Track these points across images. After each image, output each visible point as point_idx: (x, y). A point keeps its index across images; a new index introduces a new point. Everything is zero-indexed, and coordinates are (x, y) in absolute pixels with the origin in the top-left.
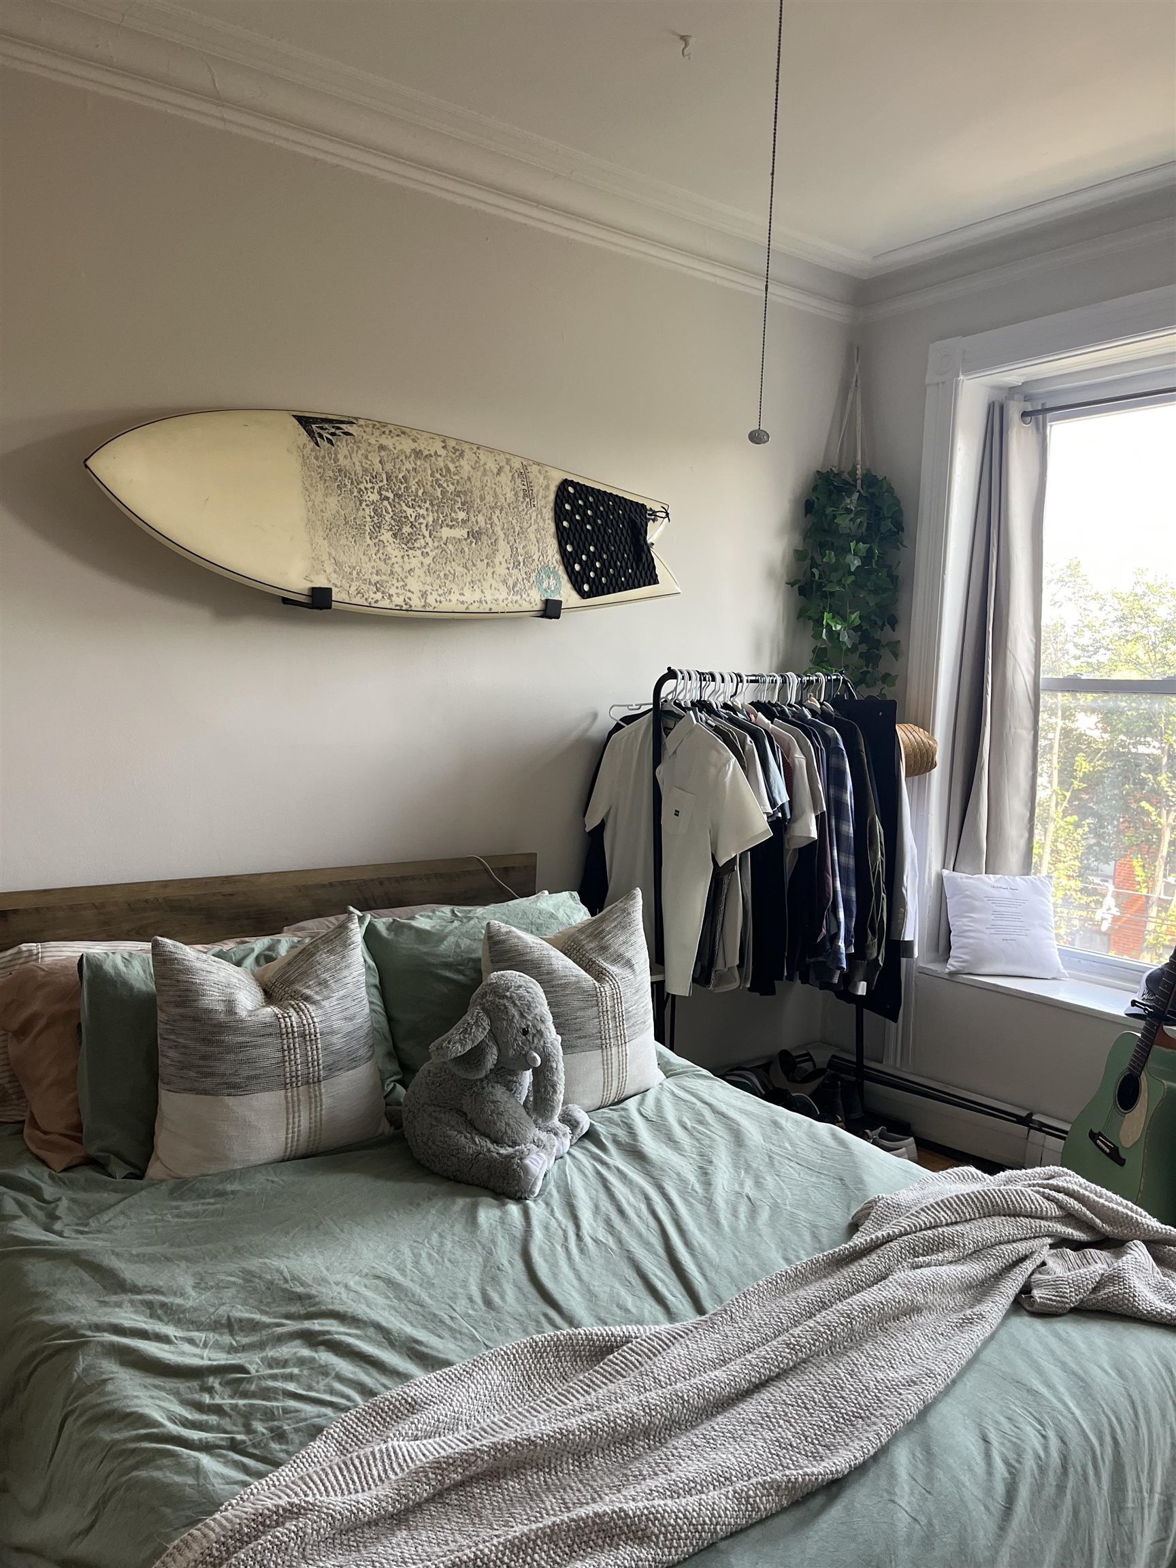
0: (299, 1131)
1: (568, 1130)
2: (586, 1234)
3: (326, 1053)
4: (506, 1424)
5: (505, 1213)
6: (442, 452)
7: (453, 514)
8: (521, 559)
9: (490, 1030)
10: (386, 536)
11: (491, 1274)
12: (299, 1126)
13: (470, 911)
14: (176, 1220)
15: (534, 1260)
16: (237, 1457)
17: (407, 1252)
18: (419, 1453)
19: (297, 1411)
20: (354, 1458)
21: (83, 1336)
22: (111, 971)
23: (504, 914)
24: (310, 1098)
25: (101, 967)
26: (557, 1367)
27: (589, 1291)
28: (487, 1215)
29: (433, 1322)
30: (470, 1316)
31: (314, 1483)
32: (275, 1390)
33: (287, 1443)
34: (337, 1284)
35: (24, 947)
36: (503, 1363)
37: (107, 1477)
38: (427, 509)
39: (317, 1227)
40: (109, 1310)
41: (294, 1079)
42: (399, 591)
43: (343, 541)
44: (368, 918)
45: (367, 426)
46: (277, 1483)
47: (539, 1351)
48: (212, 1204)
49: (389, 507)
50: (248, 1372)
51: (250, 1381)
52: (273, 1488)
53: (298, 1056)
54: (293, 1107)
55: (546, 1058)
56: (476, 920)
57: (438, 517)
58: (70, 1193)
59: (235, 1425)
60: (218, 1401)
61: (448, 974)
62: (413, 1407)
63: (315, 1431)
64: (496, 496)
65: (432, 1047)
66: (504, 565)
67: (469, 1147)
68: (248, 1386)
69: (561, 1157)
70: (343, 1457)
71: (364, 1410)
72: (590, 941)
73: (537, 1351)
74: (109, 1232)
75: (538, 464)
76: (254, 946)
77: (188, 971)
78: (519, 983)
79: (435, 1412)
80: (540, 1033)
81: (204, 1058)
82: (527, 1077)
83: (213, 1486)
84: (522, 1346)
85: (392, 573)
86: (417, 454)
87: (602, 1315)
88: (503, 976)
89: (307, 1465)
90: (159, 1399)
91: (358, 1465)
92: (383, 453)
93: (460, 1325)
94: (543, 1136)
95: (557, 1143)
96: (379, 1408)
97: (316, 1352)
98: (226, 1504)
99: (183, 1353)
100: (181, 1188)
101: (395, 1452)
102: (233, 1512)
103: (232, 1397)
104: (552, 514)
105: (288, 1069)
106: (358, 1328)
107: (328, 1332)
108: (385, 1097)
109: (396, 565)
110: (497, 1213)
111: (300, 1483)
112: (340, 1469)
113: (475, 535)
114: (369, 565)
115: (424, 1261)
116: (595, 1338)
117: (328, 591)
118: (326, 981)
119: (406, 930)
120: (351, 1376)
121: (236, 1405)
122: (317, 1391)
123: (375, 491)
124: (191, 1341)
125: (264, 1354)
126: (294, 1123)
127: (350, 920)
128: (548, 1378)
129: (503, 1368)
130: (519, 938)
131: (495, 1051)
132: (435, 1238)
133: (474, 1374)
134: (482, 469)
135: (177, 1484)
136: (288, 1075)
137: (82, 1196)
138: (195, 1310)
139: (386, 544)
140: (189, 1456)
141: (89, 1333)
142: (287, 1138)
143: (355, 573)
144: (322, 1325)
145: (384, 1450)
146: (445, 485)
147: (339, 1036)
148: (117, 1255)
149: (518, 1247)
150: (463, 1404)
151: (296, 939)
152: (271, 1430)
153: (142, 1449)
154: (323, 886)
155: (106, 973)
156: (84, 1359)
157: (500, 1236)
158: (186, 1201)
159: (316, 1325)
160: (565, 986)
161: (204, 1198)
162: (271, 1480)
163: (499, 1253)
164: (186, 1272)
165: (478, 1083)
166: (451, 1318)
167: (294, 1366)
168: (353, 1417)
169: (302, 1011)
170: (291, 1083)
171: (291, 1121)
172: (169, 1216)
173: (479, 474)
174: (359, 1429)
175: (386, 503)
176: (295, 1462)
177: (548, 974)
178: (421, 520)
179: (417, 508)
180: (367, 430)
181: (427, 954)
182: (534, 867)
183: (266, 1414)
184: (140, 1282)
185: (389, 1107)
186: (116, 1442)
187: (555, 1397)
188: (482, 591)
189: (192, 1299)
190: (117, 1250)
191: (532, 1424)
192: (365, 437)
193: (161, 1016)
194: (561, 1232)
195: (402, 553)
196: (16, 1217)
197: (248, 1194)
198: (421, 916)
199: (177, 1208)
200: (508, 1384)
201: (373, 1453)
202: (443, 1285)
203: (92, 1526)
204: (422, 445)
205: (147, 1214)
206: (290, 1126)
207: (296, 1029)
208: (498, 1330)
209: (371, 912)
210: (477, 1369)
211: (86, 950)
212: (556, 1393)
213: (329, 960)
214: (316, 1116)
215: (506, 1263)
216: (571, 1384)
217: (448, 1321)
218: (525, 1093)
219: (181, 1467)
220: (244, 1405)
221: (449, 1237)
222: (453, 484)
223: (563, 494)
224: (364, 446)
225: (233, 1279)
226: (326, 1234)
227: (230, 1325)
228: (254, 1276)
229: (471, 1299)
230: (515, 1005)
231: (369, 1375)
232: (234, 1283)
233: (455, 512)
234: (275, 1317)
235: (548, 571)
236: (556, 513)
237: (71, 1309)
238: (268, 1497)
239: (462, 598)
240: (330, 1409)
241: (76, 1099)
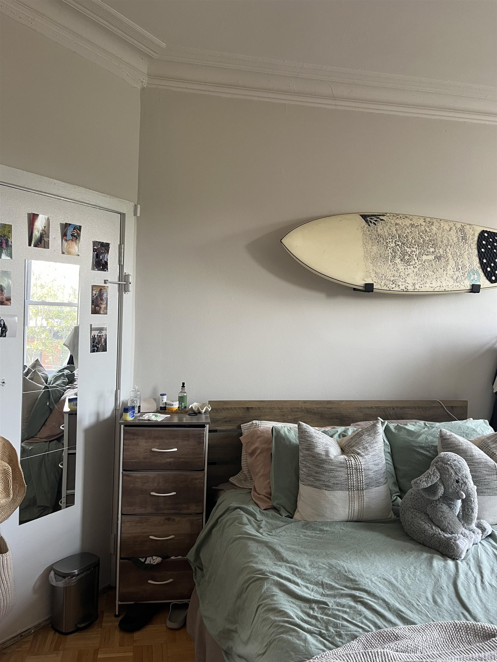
0: (354, 510)
1: (480, 531)
2: (486, 581)
3: (366, 478)
4: (439, 656)
5: (446, 564)
6: (424, 224)
7: (428, 250)
8: (460, 267)
9: (440, 478)
10: (398, 261)
11: (438, 590)
12: (354, 508)
13: (433, 424)
14: (304, 537)
15: (459, 588)
16: (322, 639)
17: (399, 572)
18: (398, 658)
19: (348, 627)
20: (369, 652)
21: (267, 575)
22: (283, 434)
23: (450, 427)
24: (359, 496)
25: (280, 432)
26: (466, 637)
27: (485, 607)
28: (438, 563)
29: (409, 604)
30: (426, 606)
31: (352, 658)
32: (339, 616)
33: (342, 639)
34: (367, 578)
35: (254, 422)
36: (440, 629)
37: (272, 634)
38: (416, 248)
39: (360, 552)
40: (277, 567)
41: (352, 487)
42: (403, 283)
43: (379, 264)
44: (386, 422)
45: (390, 216)
46: (337, 654)
47: (458, 628)
48: (318, 534)
49: (399, 248)
50: (328, 606)
51: (329, 609)
52: (334, 655)
53: (354, 478)
54: (352, 499)
55: (468, 495)
56: (436, 428)
57: (421, 251)
58: (266, 519)
59: (322, 626)
60: (316, 614)
61: (422, 451)
62: (397, 638)
63: (354, 637)
64: (448, 240)
65: (412, 482)
66: (452, 270)
67: (430, 531)
68: (328, 612)
69: (476, 544)
70: (364, 650)
71: (375, 633)
72: (493, 444)
73: (457, 628)
74: (279, 537)
75: (470, 225)
76: (338, 430)
77: (311, 437)
78: (454, 458)
79: (406, 642)
80: (465, 483)
81: (316, 473)
82: (459, 503)
83: (311, 648)
84: (449, 624)
85: (400, 276)
86: (412, 225)
87: (491, 619)
88: (447, 454)
89: (350, 650)
90: (293, 607)
91: (371, 655)
92: (397, 226)
93: (421, 609)
94: (467, 532)
95: (474, 536)
96: (382, 634)
97: (357, 604)
98: (316, 656)
99: (304, 592)
100: (307, 525)
101: (387, 654)
102: (318, 660)
103: (321, 614)
104: (476, 246)
105: (350, 483)
106: (375, 599)
107: (362, 598)
108: (392, 502)
109: (402, 273)
110: (443, 563)
111: (346, 656)
112: (363, 655)
113: (438, 258)
114: (390, 273)
115: (406, 577)
116: (486, 629)
117: (372, 285)
118: (367, 448)
119: (403, 430)
120: (371, 618)
121: (323, 618)
122: (356, 621)
123: (393, 242)
124: (307, 587)
125: (335, 600)
126: (352, 506)
127: (378, 422)
128: (461, 641)
129: (439, 632)
130: (456, 438)
131: (442, 488)
132: (412, 568)
133: (426, 630)
134: (442, 229)
135: (297, 644)
136: (350, 485)
137: (270, 521)
138: (309, 575)
139: (398, 264)
140: (303, 634)
141: (269, 575)
142: (349, 512)
143: (383, 277)
144: (360, 594)
145: (382, 652)
146: (424, 237)
147: (372, 471)
148: (281, 546)
149: (452, 581)
150: (420, 642)
151: (355, 429)
152: (336, 632)
153: (285, 626)
154: (368, 408)
155: (281, 435)
156: (267, 585)
157: (443, 574)
158: (308, 531)
159: (357, 593)
160: (480, 463)
161: (315, 531)
162: (334, 652)
163: (442, 580)
164: (307, 559)
165: (435, 502)
166: (418, 605)
167: (347, 608)
168: (370, 635)
169: (356, 459)
170: (351, 489)
171: (351, 505)
172: (301, 535)
173: (441, 231)
174: (372, 641)
175: (398, 247)
176: (344, 647)
177: (470, 456)
178: (413, 253)
179: (412, 248)
180: (391, 217)
181: (412, 441)
182: (466, 407)
183: (334, 625)
184: (289, 559)
185: (394, 507)
186: (276, 621)
187: (464, 650)
188: (441, 282)
189: (309, 571)
190: (282, 544)
191: (451, 659)
192: (390, 220)
193: (301, 454)
194: (473, 578)
195: (404, 268)
196: (247, 524)
197: (332, 533)
198: (410, 424)
199: (305, 532)
200: (442, 639)
201: (377, 652)
202: (414, 590)
203: (264, 653)
204: (414, 222)
205: (293, 533)
206: (351, 507)
207: (353, 466)
208: (439, 615)
209: (388, 421)
210: (427, 629)
211: (275, 425)
212: (465, 649)
213: (368, 439)
214: (361, 505)
215: (445, 587)
216: (473, 647)
217: (416, 606)
218: (458, 510)
219: (299, 637)
220: (326, 619)
221: (419, 569)
222: (428, 237)
223: (482, 237)
224: (389, 224)
225: (324, 566)
226: (364, 556)
227: (322, 585)
228: (333, 567)
229: (427, 599)
230: (452, 468)
231: (379, 620)
232: (325, 568)
233: (429, 248)
234: (341, 586)
235: (474, 272)
236: (478, 245)
237: (263, 564)
238: (332, 658)
239: (431, 285)
240: (361, 629)
241: (269, 483)
